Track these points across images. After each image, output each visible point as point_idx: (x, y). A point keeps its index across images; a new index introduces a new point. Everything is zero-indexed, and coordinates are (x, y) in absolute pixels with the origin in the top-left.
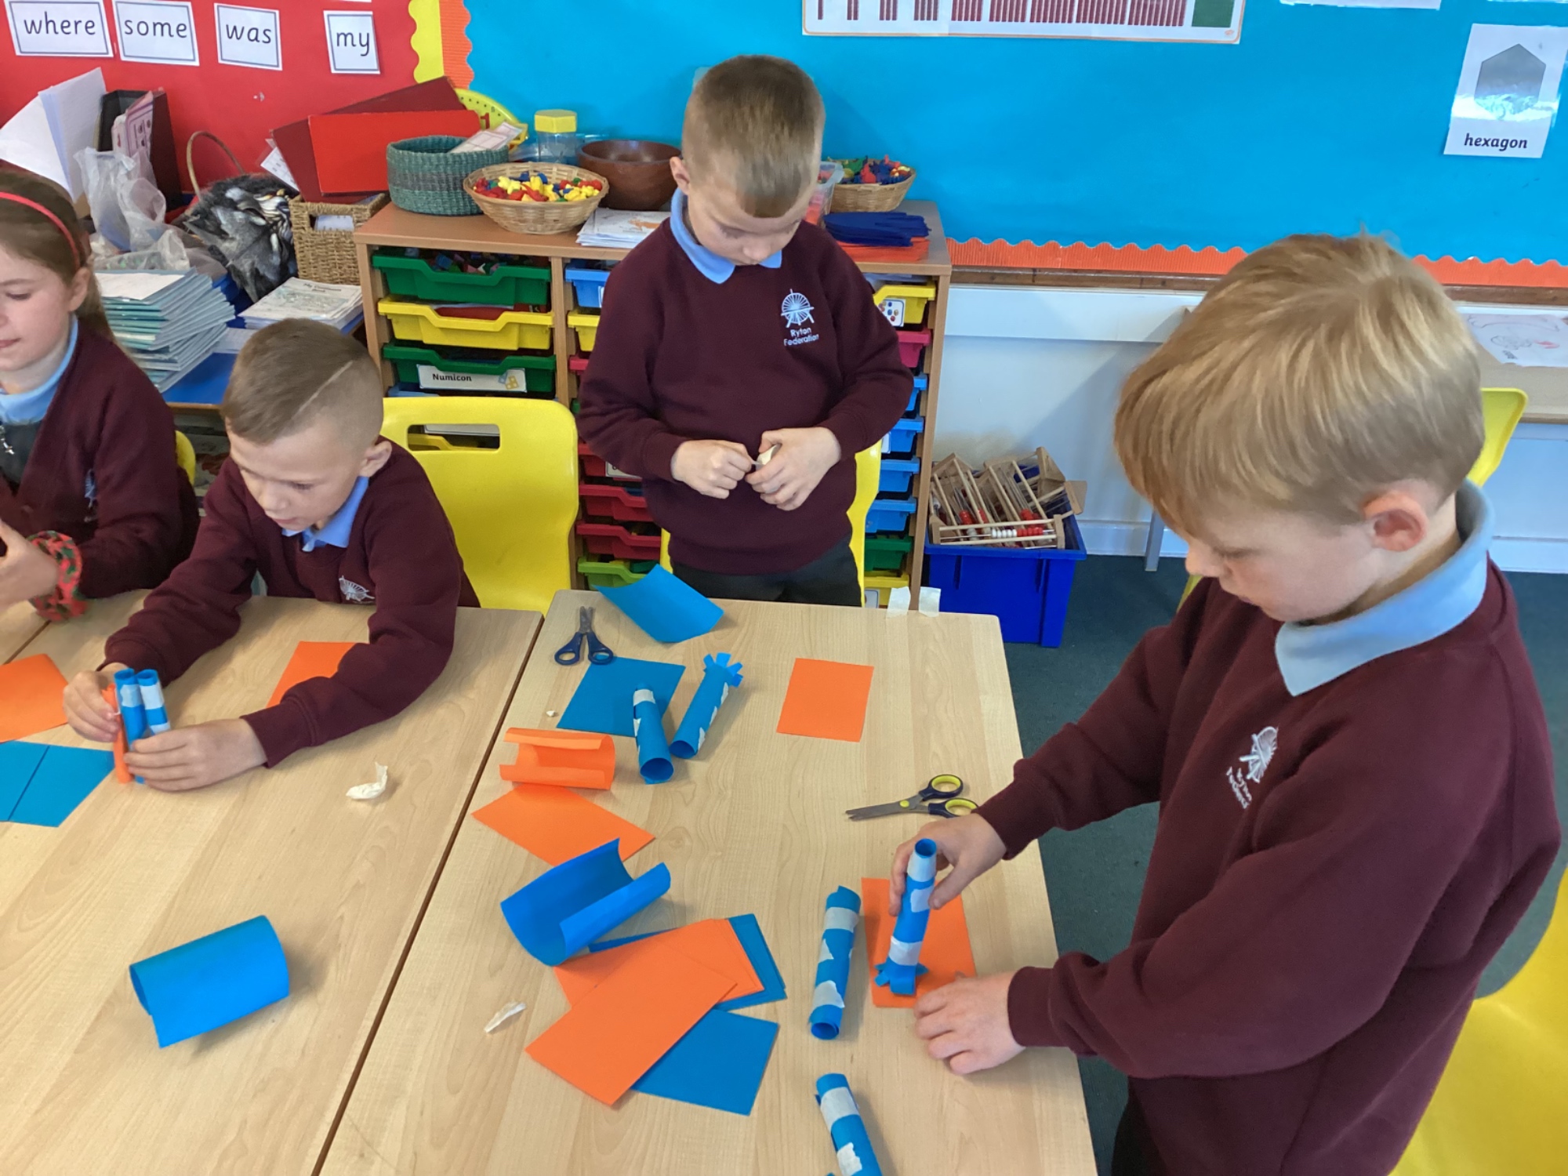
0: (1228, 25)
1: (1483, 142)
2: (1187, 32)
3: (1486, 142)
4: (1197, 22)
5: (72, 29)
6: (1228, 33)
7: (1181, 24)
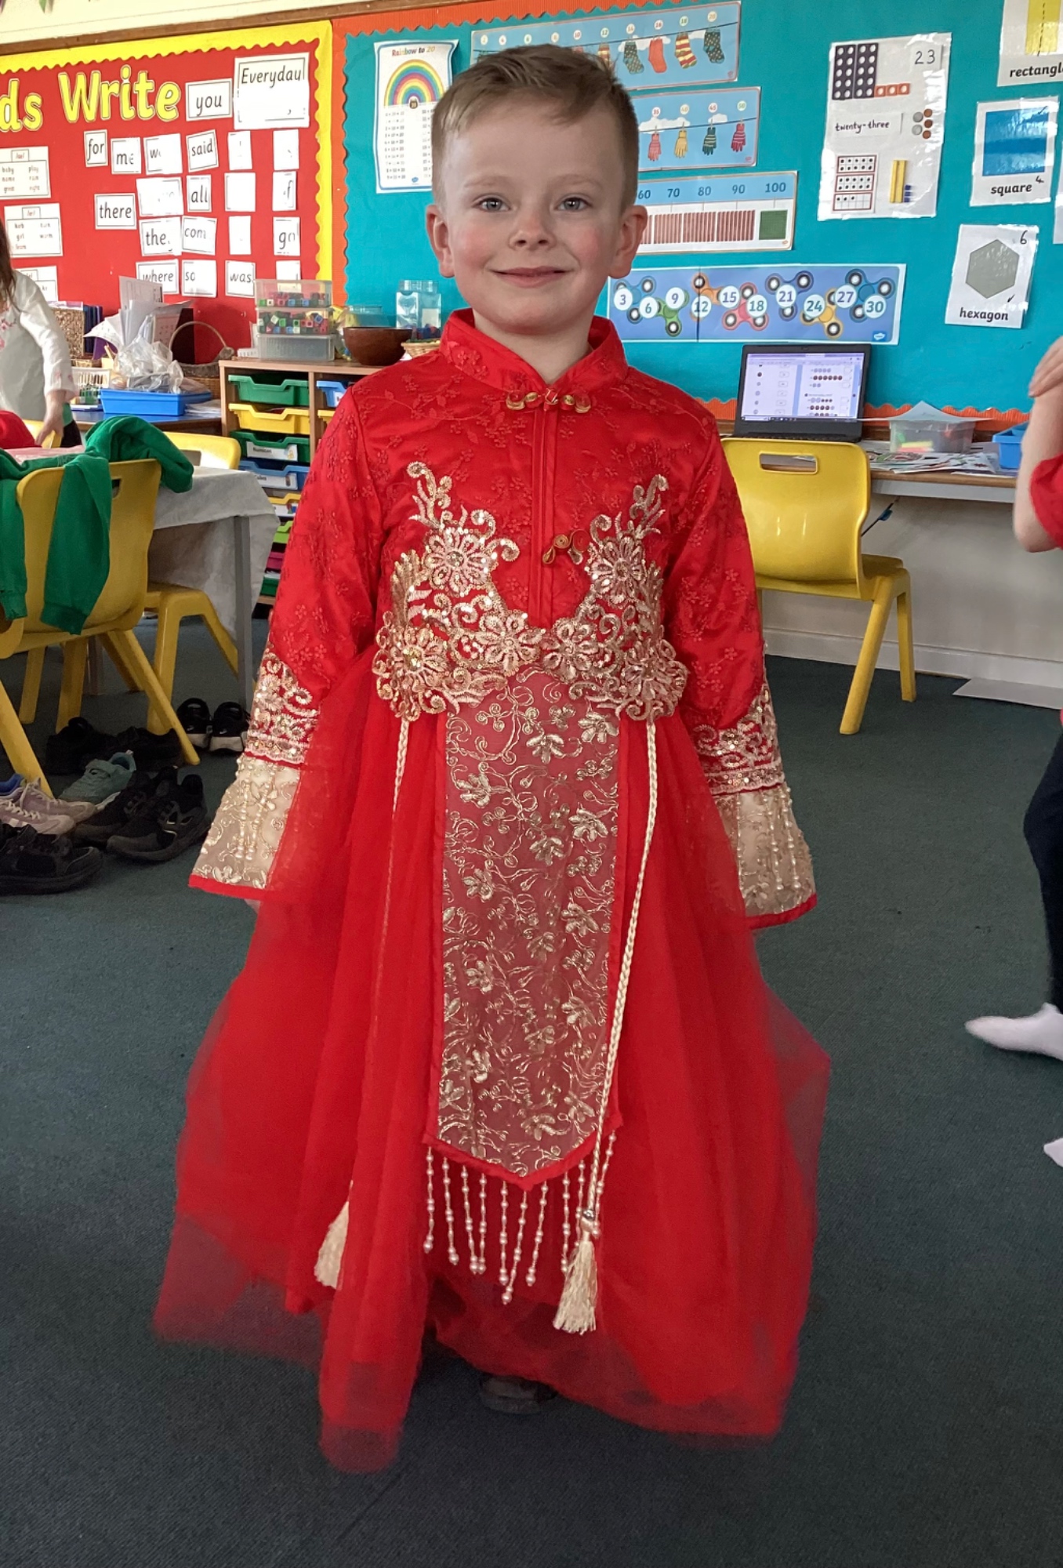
0: (784, 238)
1: (973, 315)
2: (756, 244)
3: (976, 315)
4: (761, 238)
5: (163, 279)
6: (784, 243)
7: (752, 239)
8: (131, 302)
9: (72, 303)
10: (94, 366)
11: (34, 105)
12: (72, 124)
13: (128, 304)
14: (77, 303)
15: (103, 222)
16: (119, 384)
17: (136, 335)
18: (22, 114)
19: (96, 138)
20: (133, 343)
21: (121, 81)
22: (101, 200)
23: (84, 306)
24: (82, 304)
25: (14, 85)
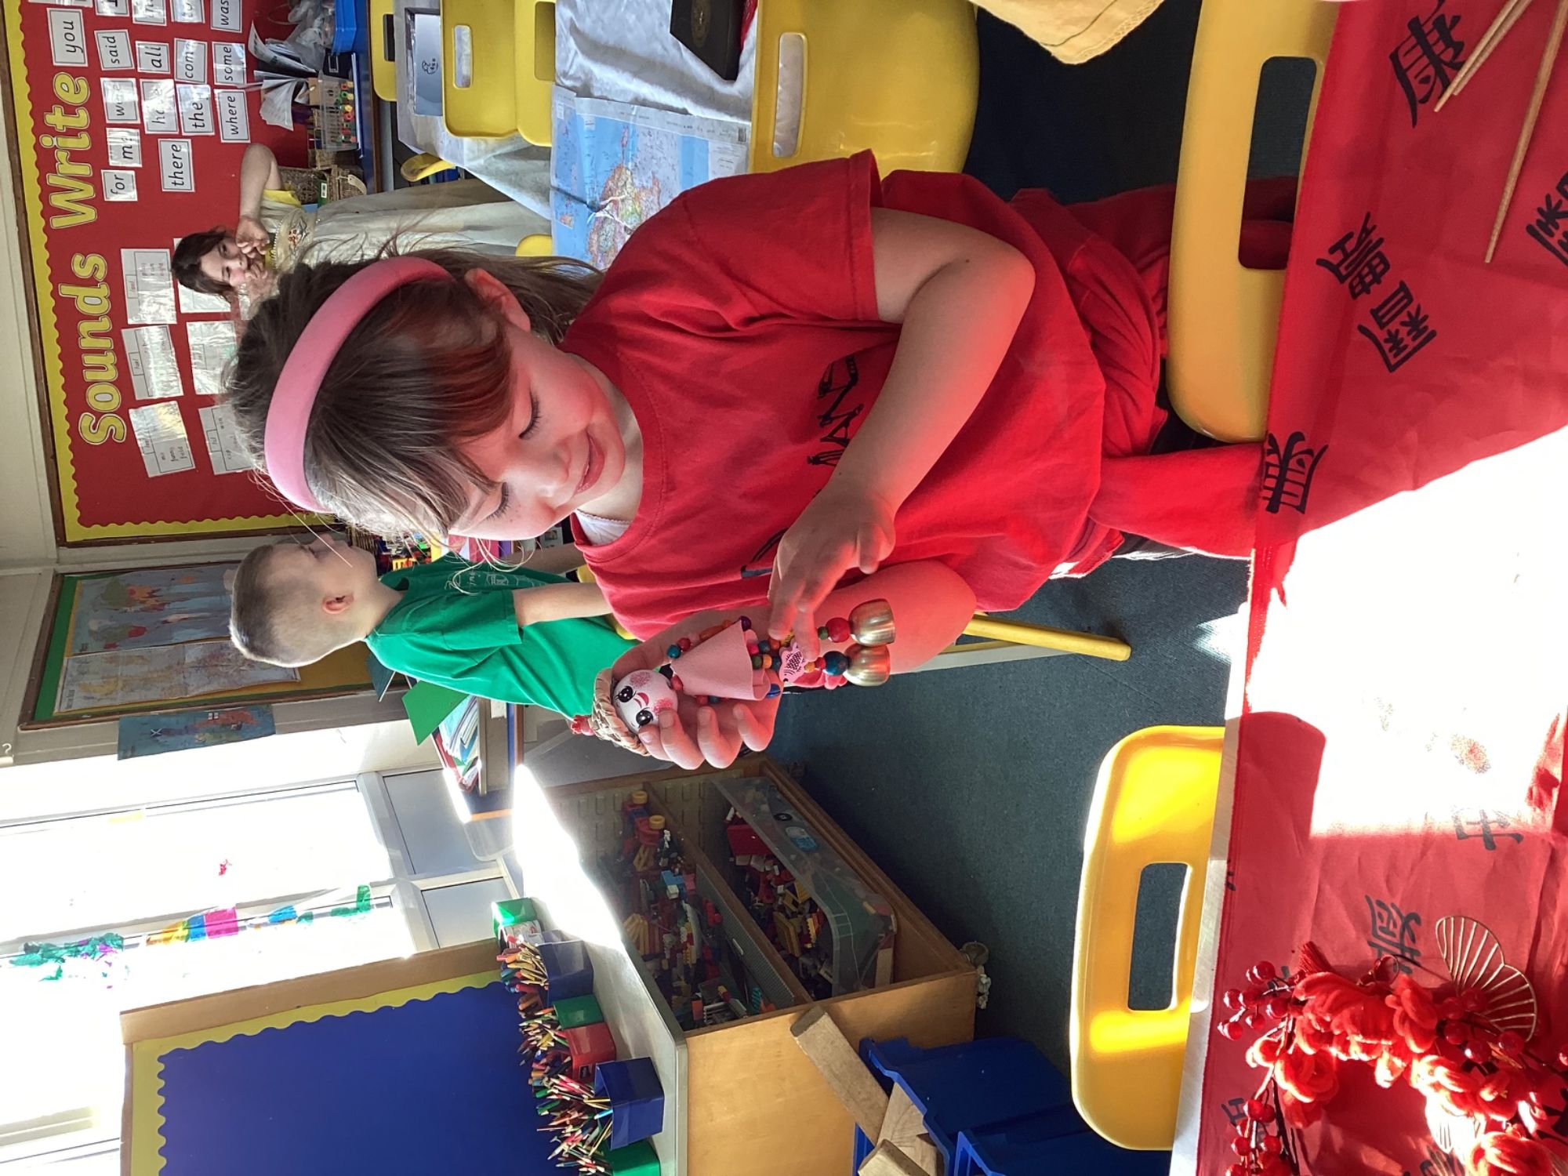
5: (233, 109)
11: (83, 264)
12: (98, 213)
15: (188, 185)
18: (91, 282)
19: (110, 184)
21: (55, 148)
22: (168, 185)
25: (66, 290)
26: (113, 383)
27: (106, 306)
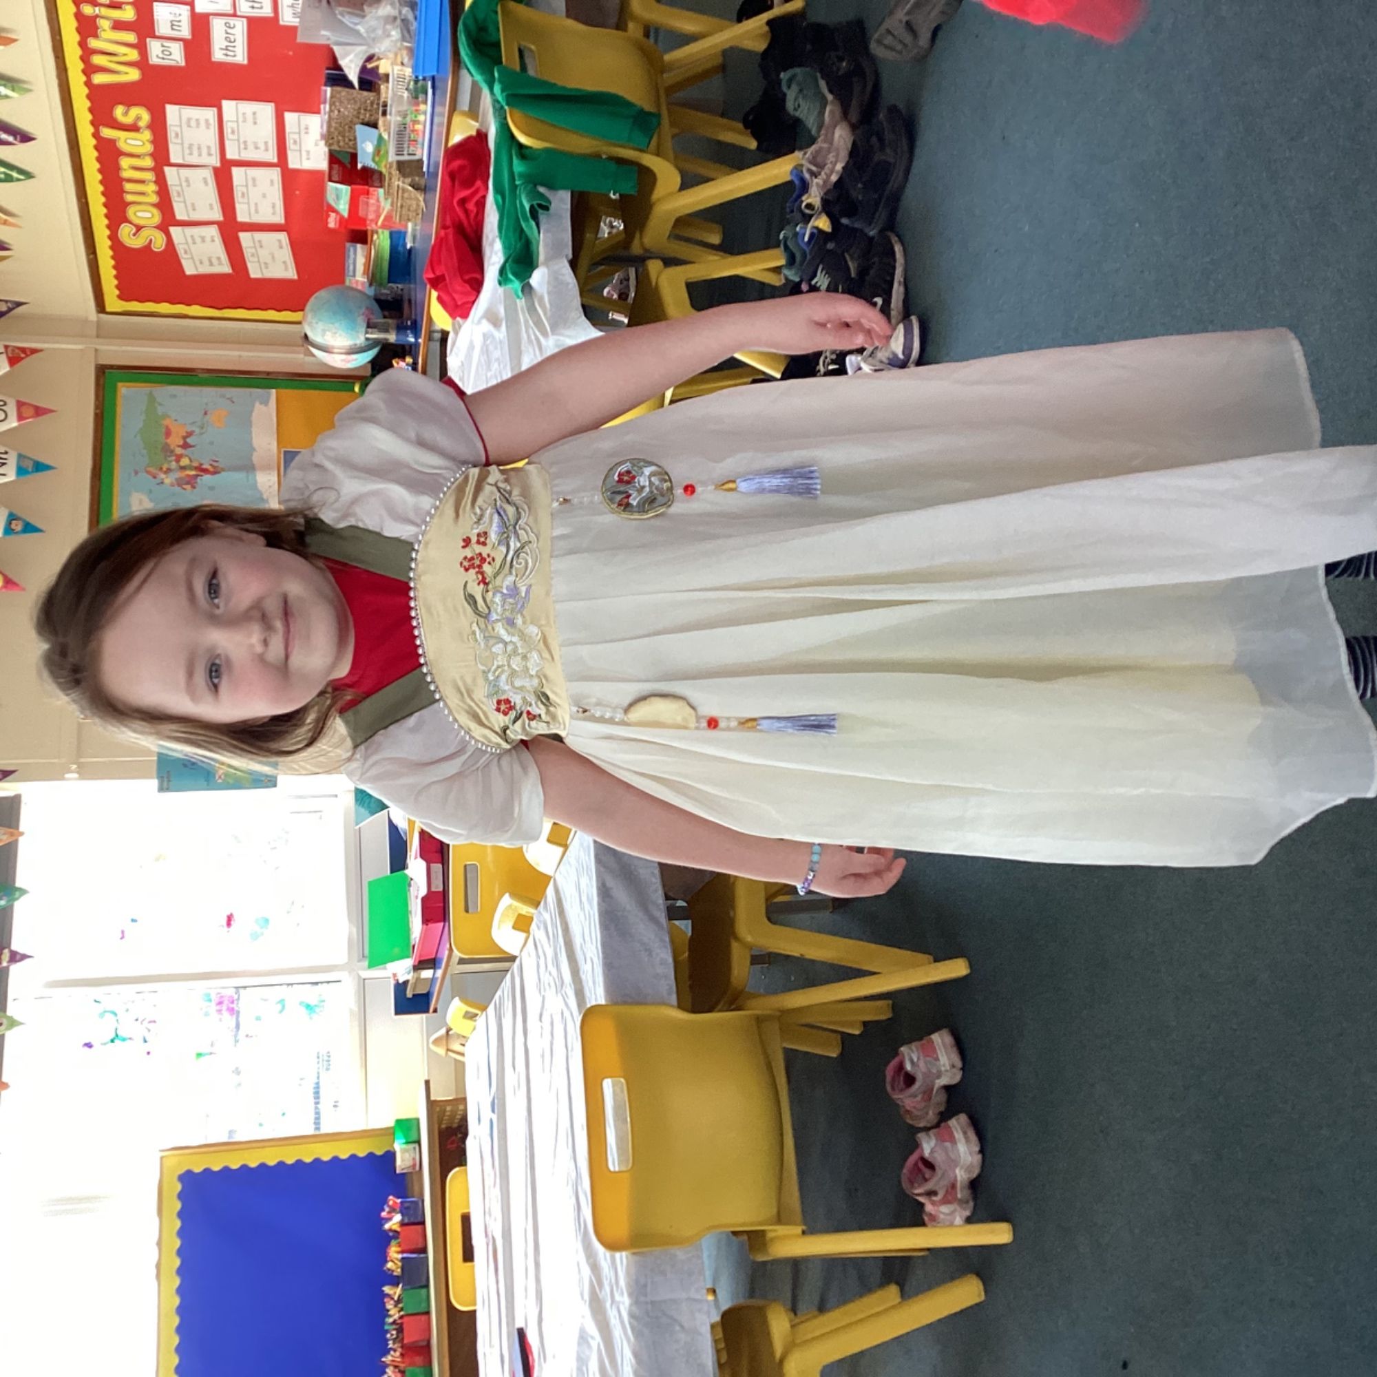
8: (323, 32)
9: (322, 99)
10: (387, 81)
11: (126, 114)
12: (143, 74)
13: (325, 36)
14: (322, 93)
15: (240, 56)
16: (408, 54)
17: (358, 32)
18: (133, 128)
19: (155, 50)
20: (365, 35)
21: (97, 16)
22: (218, 55)
23: (326, 85)
24: (324, 88)
25: (107, 132)
26: (155, 205)
27: (149, 148)
